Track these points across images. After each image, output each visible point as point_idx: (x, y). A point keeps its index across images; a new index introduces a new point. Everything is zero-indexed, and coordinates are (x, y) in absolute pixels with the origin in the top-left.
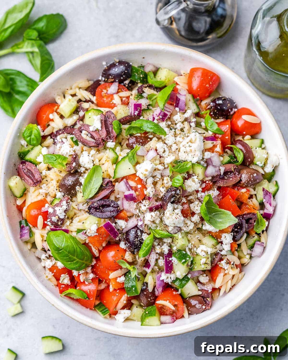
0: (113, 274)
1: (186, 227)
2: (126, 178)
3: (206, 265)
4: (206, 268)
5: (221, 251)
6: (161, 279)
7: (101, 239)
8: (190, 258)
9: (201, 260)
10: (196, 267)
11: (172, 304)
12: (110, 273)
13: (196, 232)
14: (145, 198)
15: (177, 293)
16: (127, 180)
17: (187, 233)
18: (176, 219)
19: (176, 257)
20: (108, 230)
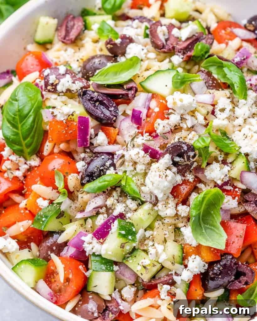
0: (40, 187)
1: (164, 206)
2: (154, 96)
3: (144, 271)
4: (142, 274)
5: (176, 274)
6: (83, 238)
7: (64, 132)
8: (133, 240)
9: (145, 259)
10: (131, 261)
11: (65, 274)
12: (39, 183)
13: (171, 227)
14: (152, 133)
15: (84, 272)
16: (153, 97)
17: (159, 218)
18: (160, 177)
19: (119, 223)
20: (79, 127)
